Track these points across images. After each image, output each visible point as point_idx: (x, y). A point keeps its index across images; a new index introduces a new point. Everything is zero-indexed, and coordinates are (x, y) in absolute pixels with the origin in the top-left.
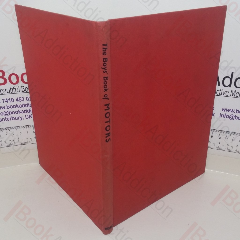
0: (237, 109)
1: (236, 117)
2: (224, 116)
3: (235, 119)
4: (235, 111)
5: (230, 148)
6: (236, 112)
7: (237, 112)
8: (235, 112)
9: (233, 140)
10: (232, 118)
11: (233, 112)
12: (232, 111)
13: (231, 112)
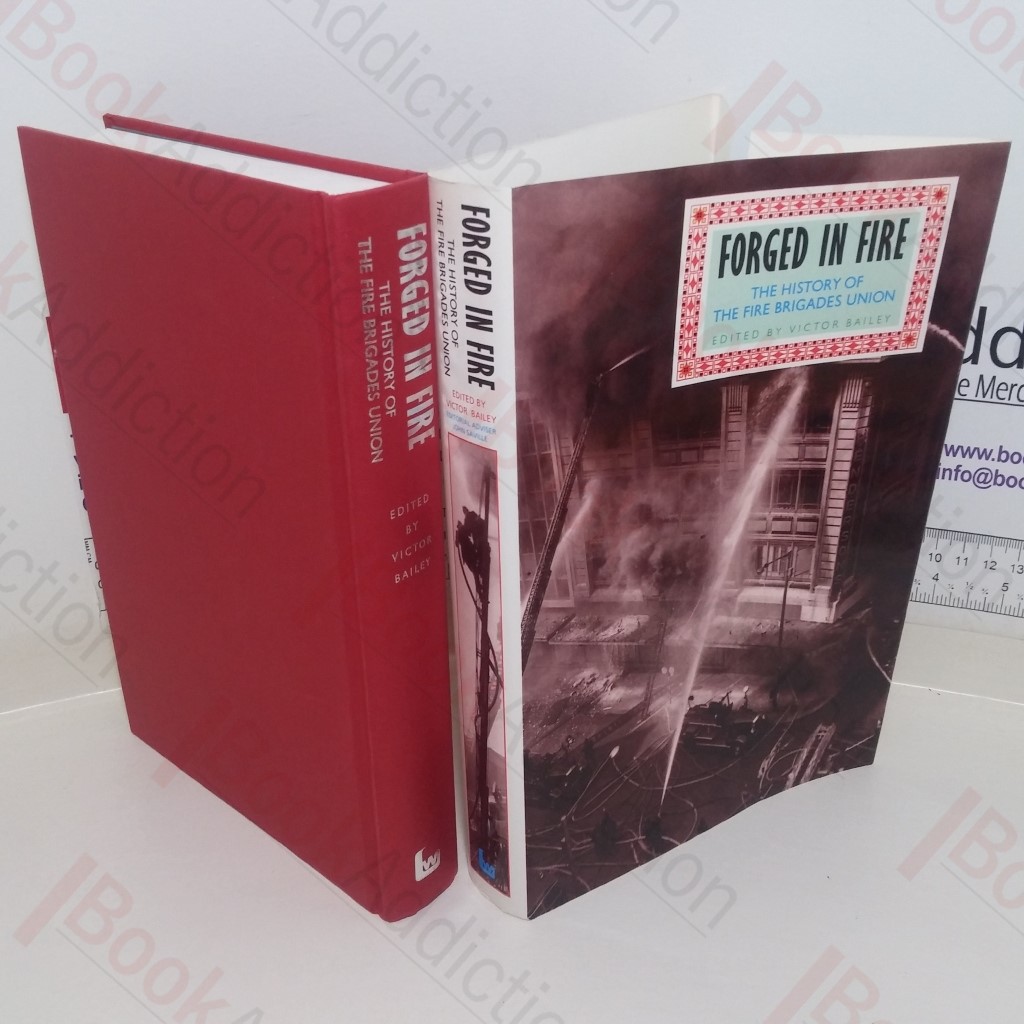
0: (1001, 447)
1: (997, 476)
2: (954, 473)
3: (995, 483)
4: (995, 455)
5: (977, 596)
6: (999, 460)
7: (1004, 456)
8: (993, 460)
9: (988, 567)
10: (984, 482)
11: (987, 458)
12: (985, 454)
13: (980, 457)
